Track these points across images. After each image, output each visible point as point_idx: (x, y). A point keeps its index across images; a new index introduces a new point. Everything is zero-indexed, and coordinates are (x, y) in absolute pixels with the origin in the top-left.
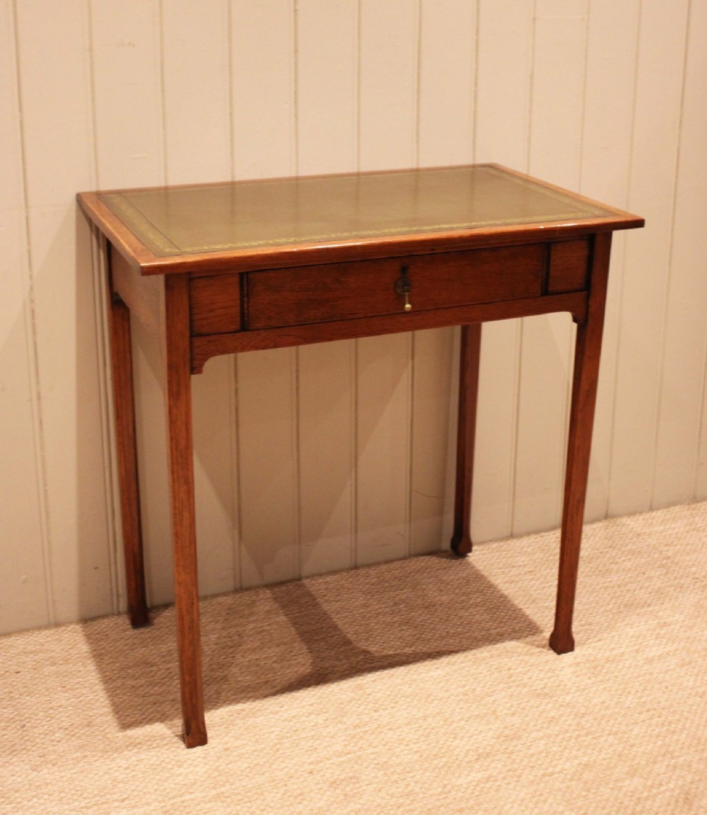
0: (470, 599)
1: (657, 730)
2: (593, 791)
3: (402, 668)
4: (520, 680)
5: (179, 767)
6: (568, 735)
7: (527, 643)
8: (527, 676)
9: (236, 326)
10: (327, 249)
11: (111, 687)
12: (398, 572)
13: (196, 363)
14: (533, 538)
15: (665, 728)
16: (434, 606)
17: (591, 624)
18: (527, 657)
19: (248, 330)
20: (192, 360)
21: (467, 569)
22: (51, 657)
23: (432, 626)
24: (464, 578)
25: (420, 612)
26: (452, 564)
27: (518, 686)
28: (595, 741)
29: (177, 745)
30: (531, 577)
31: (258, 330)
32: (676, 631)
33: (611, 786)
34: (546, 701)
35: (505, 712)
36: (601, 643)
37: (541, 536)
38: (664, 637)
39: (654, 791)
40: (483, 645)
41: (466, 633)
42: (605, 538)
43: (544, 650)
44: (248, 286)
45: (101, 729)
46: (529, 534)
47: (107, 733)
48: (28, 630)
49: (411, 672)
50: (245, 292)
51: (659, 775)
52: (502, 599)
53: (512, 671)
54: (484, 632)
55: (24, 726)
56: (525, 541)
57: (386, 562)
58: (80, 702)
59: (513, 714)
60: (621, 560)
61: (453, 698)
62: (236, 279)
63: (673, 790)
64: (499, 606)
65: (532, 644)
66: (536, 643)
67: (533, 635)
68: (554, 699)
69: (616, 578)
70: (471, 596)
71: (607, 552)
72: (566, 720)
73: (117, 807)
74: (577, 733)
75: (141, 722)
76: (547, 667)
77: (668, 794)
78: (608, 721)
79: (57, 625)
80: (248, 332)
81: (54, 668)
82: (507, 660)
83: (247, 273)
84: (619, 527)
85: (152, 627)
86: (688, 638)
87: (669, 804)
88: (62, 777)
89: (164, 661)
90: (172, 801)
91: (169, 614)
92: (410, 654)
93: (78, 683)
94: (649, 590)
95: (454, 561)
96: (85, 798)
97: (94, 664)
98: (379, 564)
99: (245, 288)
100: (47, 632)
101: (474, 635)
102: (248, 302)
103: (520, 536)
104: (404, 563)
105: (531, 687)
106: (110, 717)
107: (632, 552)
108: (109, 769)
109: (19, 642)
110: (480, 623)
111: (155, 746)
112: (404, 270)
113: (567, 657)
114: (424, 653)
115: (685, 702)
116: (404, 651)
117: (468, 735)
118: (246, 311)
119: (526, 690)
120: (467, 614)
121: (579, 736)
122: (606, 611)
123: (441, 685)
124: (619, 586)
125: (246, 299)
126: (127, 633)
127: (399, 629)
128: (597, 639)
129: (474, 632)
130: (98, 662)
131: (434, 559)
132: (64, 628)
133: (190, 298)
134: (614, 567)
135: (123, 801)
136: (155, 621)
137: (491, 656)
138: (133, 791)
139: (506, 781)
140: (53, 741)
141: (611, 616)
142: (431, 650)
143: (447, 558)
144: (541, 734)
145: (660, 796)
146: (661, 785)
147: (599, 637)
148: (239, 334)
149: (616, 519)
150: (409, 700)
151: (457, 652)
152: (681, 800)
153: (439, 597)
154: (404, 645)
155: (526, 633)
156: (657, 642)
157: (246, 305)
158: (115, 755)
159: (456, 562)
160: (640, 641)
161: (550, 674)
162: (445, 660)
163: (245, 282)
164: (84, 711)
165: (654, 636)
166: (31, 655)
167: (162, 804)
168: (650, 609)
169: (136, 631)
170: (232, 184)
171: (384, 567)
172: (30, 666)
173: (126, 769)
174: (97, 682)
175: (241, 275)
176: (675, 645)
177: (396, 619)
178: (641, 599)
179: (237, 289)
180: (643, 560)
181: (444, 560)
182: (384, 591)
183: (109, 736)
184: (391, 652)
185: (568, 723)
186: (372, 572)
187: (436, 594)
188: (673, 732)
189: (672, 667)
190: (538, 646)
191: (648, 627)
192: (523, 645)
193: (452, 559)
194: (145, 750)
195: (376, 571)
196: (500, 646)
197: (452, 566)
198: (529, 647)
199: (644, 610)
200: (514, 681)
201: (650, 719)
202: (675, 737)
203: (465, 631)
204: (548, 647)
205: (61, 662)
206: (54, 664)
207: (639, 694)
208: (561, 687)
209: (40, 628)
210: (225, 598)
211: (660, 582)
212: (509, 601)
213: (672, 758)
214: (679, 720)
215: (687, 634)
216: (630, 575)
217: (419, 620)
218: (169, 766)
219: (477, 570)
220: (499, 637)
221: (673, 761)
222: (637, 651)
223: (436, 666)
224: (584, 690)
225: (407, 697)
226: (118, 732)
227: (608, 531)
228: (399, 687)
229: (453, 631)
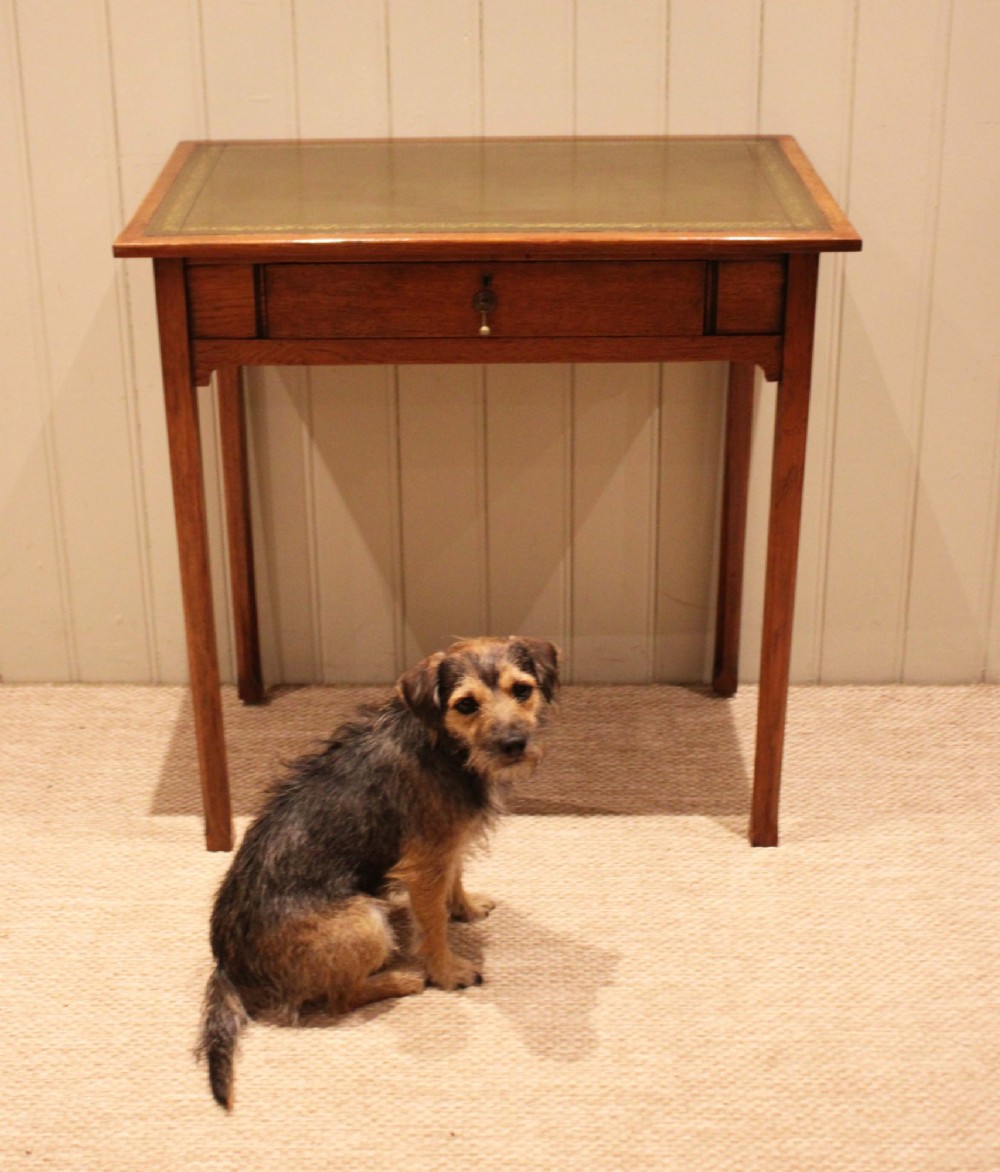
0: (691, 752)
1: (808, 968)
2: (656, 1017)
3: (531, 818)
4: (672, 866)
5: (184, 868)
6: (680, 945)
7: (721, 823)
8: (686, 863)
9: (252, 331)
10: (359, 244)
11: (173, 764)
12: (621, 699)
13: (199, 372)
14: (847, 690)
15: (822, 969)
16: (634, 751)
17: (833, 818)
18: (706, 840)
19: (267, 338)
20: (193, 368)
21: (718, 713)
22: (128, 719)
23: (612, 775)
24: (705, 724)
25: (611, 755)
26: (703, 702)
27: (663, 872)
28: (711, 961)
29: (198, 845)
30: (802, 740)
31: (281, 339)
32: (949, 853)
33: (685, 1018)
34: (685, 898)
35: (620, 899)
36: (826, 844)
37: (860, 690)
38: (922, 857)
39: (738, 1038)
40: (660, 812)
41: (650, 793)
42: (954, 710)
43: (738, 837)
44: (265, 282)
45: (130, 808)
46: (844, 683)
47: (132, 815)
48: (122, 683)
49: (539, 825)
50: (262, 289)
51: (762, 1021)
52: (734, 761)
53: (671, 852)
54: (674, 798)
55: (50, 786)
56: (832, 692)
57: (616, 684)
58: (127, 774)
59: (628, 904)
60: (955, 743)
61: (566, 867)
62: (248, 272)
63: (764, 1043)
64: (722, 769)
65: (727, 826)
66: (735, 826)
67: (738, 814)
68: (698, 899)
69: (924, 766)
70: (696, 749)
71: (942, 729)
72: (692, 928)
73: (88, 893)
74: (693, 946)
75: (177, 811)
76: (724, 858)
77: (754, 1046)
78: (749, 942)
79: (160, 683)
80: (269, 341)
81: (123, 731)
82: (676, 837)
83: (265, 265)
84: (990, 699)
85: (268, 708)
86: (960, 866)
87: (742, 1058)
88: (52, 848)
89: (251, 750)
90: (149, 902)
91: (296, 696)
92: (556, 803)
93: (138, 754)
94: (959, 792)
95: (708, 699)
96: (61, 876)
97: (171, 736)
98: (604, 684)
99: (262, 284)
100: (144, 690)
101: (659, 798)
102: (266, 302)
103: (829, 684)
104: (637, 690)
105: (680, 877)
106: (146, 798)
107: (978, 737)
108: (108, 853)
109: (106, 695)
110: (679, 785)
111: (173, 839)
112: (486, 280)
113: (763, 852)
114: (574, 806)
115: (880, 944)
116: (551, 798)
117: (550, 914)
118: (264, 314)
119: (669, 879)
120: (671, 770)
121: (694, 950)
122: (869, 805)
123: (564, 849)
124: (919, 777)
125: (263, 298)
126: (234, 708)
127: (567, 770)
128: (824, 838)
129: (661, 794)
130: (177, 735)
131: (683, 693)
132: (165, 689)
133: (188, 291)
134: (935, 751)
135: (98, 889)
136: (275, 702)
137: (659, 829)
138: (117, 881)
139: (553, 978)
140: (68, 809)
141: (871, 813)
142: (586, 805)
143: (703, 694)
144: (645, 935)
145: (740, 1046)
146: (752, 1033)
147: (830, 836)
148: (256, 342)
149: (993, 687)
150: (508, 857)
151: (617, 814)
152: (764, 1057)
153: (650, 742)
154: (555, 790)
155: (732, 810)
156: (908, 861)
157: (263, 306)
158: (126, 839)
159: (710, 702)
160: (885, 853)
161: (719, 868)
162: (594, 820)
163: (262, 277)
164: (124, 784)
165: (911, 852)
166: (109, 712)
167: (137, 903)
168: (939, 816)
169: (246, 709)
170: (390, 144)
171: (608, 690)
172: (99, 724)
173: (126, 856)
174: (160, 756)
175: (256, 268)
176: (931, 870)
177: (572, 757)
178: (936, 801)
179: (251, 285)
180: (987, 750)
181: (697, 695)
182: (585, 720)
183: (133, 818)
184: (532, 797)
185: (692, 931)
186: (587, 693)
187: (649, 737)
188: (828, 976)
189: (901, 897)
190: (733, 830)
191: (912, 838)
192: (716, 824)
193: (708, 697)
194: (161, 842)
195: (594, 693)
196: (682, 819)
197: (702, 705)
198: (721, 828)
199: (928, 815)
200: (662, 866)
201: (809, 953)
202: (825, 983)
203: (651, 790)
204: (745, 834)
205: (136, 727)
206: (125, 727)
207: (822, 920)
208: (722, 886)
209: (138, 683)
210: (377, 690)
211: (986, 784)
212: (741, 765)
213: (798, 1006)
214: (849, 965)
215: (963, 861)
216: (947, 766)
217: (601, 764)
218: (174, 865)
219: (731, 718)
220: (690, 807)
221: (797, 1010)
222: (868, 866)
223: (575, 825)
224: (749, 897)
225: (508, 853)
226: (147, 815)
227: (968, 700)
228: (508, 840)
229: (633, 787)
